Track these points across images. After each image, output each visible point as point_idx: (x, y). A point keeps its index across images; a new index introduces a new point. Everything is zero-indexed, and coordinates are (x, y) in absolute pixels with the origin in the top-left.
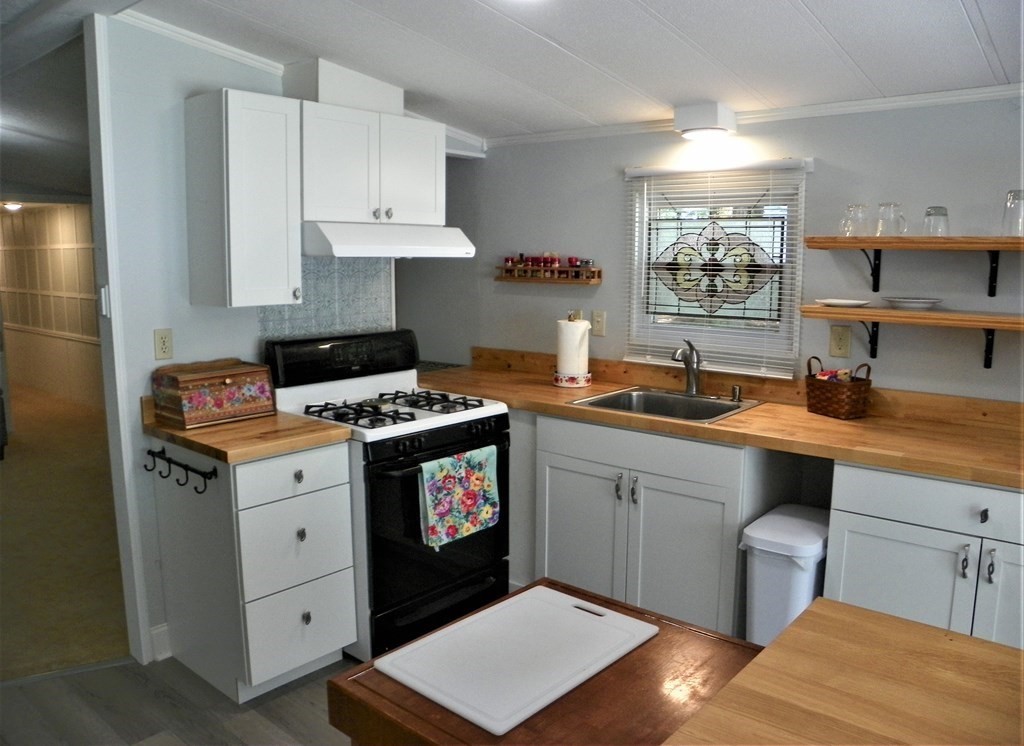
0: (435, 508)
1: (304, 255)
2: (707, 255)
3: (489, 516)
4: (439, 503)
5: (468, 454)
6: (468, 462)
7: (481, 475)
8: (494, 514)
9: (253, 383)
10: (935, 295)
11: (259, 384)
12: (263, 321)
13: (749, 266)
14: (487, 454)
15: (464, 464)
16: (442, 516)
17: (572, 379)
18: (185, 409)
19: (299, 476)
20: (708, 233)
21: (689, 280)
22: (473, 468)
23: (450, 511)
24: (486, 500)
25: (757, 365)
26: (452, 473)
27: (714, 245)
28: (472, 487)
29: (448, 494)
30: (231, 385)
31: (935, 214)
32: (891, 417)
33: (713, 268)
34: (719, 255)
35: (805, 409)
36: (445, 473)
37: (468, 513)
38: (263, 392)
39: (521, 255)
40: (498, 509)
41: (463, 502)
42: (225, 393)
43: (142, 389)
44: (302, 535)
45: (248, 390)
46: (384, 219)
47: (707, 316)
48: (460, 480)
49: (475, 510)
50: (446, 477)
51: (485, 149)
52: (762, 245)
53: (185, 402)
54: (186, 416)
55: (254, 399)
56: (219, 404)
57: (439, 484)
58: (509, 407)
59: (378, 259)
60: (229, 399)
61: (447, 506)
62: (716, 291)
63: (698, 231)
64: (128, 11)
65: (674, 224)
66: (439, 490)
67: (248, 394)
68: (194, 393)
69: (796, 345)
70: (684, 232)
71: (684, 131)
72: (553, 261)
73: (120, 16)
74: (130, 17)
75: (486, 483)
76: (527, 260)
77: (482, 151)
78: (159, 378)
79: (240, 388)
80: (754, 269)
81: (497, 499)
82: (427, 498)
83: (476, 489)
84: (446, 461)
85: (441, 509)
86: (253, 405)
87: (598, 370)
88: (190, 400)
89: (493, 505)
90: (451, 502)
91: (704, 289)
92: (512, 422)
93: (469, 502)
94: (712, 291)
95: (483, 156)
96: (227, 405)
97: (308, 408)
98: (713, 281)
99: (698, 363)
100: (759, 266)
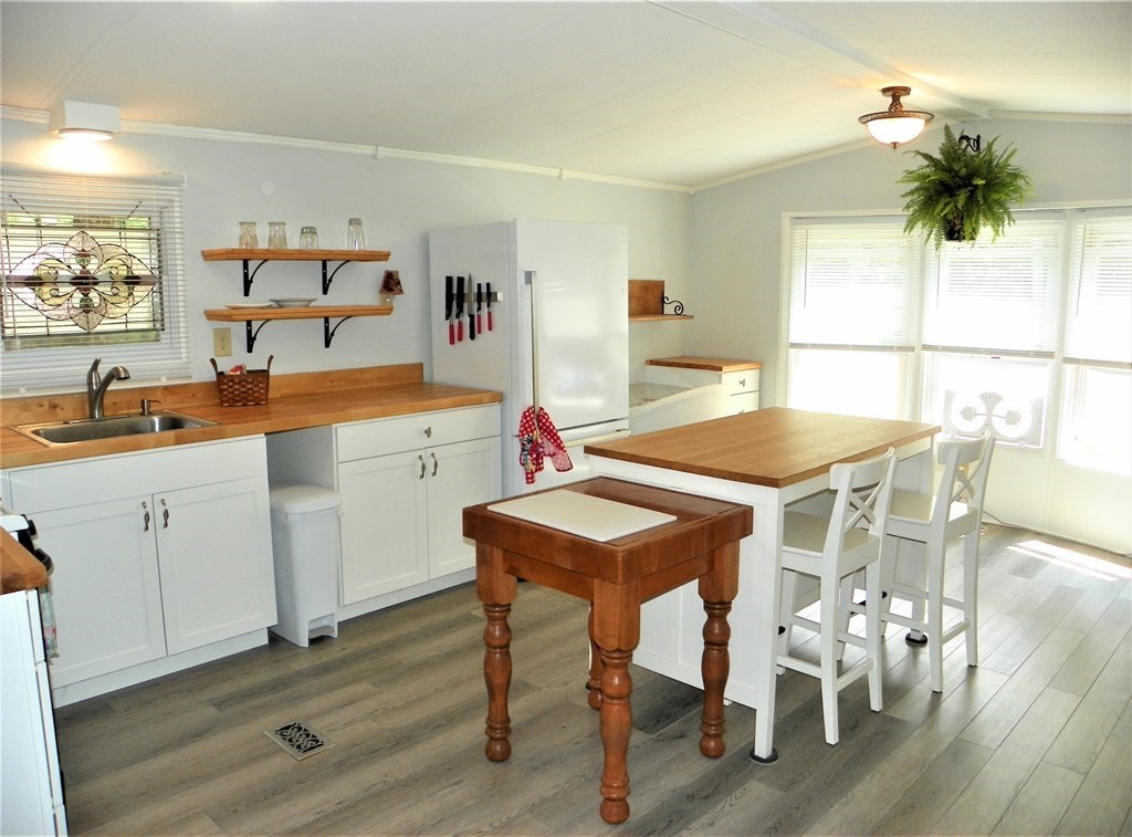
2: (77, 269)
13: (127, 278)
20: (77, 244)
21: (57, 296)
27: (83, 255)
33: (86, 281)
34: (92, 267)
47: (85, 334)
52: (138, 256)
62: (92, 306)
63: (64, 241)
65: (34, 232)
70: (45, 241)
80: (133, 281)
91: (77, 305)
94: (87, 308)
98: (86, 295)
100: (137, 277)
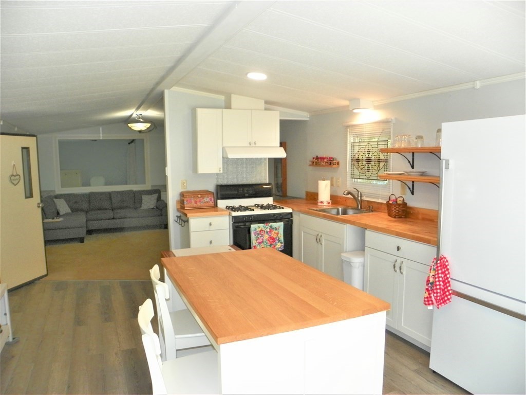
0: (257, 240)
1: (223, 158)
2: (367, 156)
3: (280, 246)
4: (258, 239)
5: (271, 224)
6: (271, 227)
7: (277, 232)
8: (281, 246)
9: (208, 197)
10: (423, 170)
11: (210, 198)
12: (217, 179)
13: (378, 160)
14: (280, 225)
15: (269, 227)
16: (259, 243)
17: (322, 202)
18: (185, 203)
19: (210, 224)
20: (367, 147)
21: (362, 165)
22: (273, 229)
23: (262, 242)
24: (279, 241)
25: (378, 198)
26: (264, 229)
27: (369, 152)
28: (272, 235)
29: (262, 236)
30: (200, 197)
31: (419, 139)
32: (417, 219)
33: (369, 161)
34: (370, 156)
35: (387, 214)
36: (260, 229)
37: (271, 245)
38: (211, 200)
39: (317, 156)
40: (283, 244)
41: (268, 240)
42: (198, 199)
43: (177, 197)
44: (211, 242)
45: (207, 199)
46: (254, 145)
47: (367, 179)
48: (267, 232)
49: (274, 244)
50: (261, 231)
51: (308, 116)
53: (185, 201)
54: (185, 206)
55: (208, 202)
56: (196, 203)
57: (258, 232)
58: (293, 210)
59: (261, 159)
60: (199, 201)
61: (261, 240)
62: (369, 169)
63: (365, 147)
64: (174, 87)
65: (358, 144)
66: (258, 234)
67: (206, 200)
68: (188, 199)
69: (391, 190)
70: (361, 147)
71: (353, 109)
72: (325, 158)
73: (172, 89)
74: (175, 89)
75: (279, 235)
76: (319, 158)
77: (307, 118)
78: (182, 195)
79: (203, 199)
81: (283, 241)
82: (253, 236)
83: (275, 236)
84: (261, 225)
85: (259, 241)
86: (207, 204)
87: (334, 199)
88: (187, 201)
89: (281, 243)
90: (263, 239)
91: (366, 168)
92: (294, 215)
93: (271, 241)
95: (308, 119)
96: (198, 203)
97: (227, 206)
98: (369, 165)
99: (361, 197)
